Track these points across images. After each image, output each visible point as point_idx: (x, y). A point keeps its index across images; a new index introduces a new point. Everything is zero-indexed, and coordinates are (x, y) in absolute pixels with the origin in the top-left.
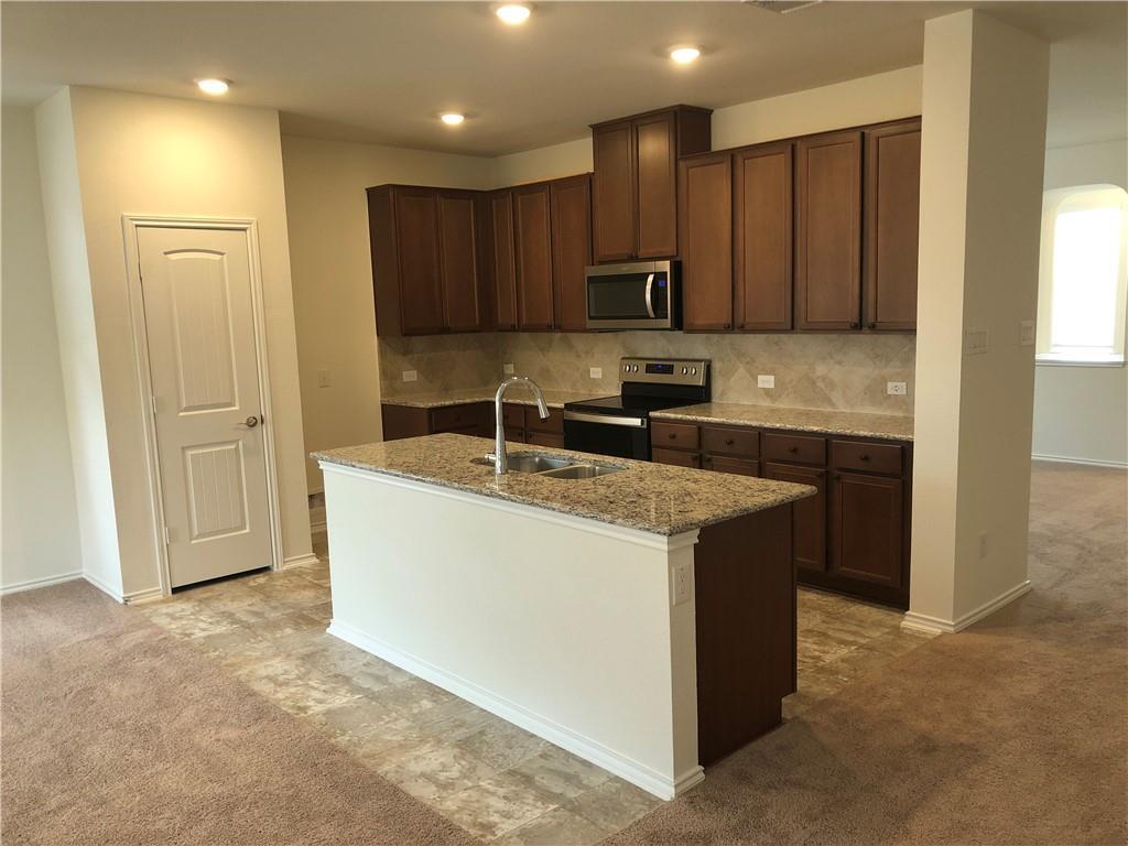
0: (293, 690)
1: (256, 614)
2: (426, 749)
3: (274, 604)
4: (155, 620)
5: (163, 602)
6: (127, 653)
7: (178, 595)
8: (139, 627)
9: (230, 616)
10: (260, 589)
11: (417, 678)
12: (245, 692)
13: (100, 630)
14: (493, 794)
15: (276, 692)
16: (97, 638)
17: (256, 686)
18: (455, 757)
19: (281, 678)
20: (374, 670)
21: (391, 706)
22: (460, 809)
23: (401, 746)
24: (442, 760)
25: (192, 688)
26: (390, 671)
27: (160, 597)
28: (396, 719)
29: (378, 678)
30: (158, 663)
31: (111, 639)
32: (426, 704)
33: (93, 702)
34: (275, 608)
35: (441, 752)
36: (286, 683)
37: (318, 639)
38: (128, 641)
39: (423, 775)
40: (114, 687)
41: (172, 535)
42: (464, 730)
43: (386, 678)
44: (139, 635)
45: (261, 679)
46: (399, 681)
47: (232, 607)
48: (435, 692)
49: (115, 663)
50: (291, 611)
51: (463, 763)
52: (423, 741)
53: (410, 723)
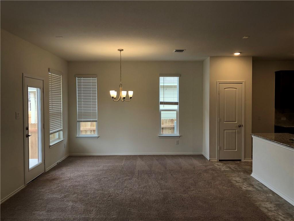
0: (240, 184)
1: (236, 168)
2: (267, 203)
3: (240, 167)
4: (215, 165)
5: (217, 162)
6: (208, 169)
7: (220, 161)
8: (211, 165)
9: (230, 168)
10: (237, 164)
11: (270, 190)
12: (229, 182)
13: (204, 164)
14: (281, 216)
15: (236, 183)
16: (203, 165)
17: (232, 181)
18: (274, 206)
19: (238, 181)
20: (260, 185)
21: (262, 193)
22: (271, 216)
23: (261, 201)
24: (271, 206)
25: (219, 178)
26: (264, 187)
27: (216, 161)
28: (262, 196)
29: (260, 187)
30: (214, 172)
31: (206, 166)
32: (271, 195)
33: (201, 176)
34: (240, 168)
35: (271, 204)
36: (239, 183)
37: (248, 176)
38: (208, 167)
39: (265, 207)
40: (205, 174)
41: (220, 148)
42: (278, 202)
43: (262, 187)
44: (211, 167)
45: (233, 180)
46: (265, 189)
47: (231, 166)
48: (274, 193)
49: (206, 170)
50: (243, 169)
51: (276, 208)
52: (267, 201)
53: (265, 197)
